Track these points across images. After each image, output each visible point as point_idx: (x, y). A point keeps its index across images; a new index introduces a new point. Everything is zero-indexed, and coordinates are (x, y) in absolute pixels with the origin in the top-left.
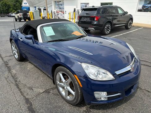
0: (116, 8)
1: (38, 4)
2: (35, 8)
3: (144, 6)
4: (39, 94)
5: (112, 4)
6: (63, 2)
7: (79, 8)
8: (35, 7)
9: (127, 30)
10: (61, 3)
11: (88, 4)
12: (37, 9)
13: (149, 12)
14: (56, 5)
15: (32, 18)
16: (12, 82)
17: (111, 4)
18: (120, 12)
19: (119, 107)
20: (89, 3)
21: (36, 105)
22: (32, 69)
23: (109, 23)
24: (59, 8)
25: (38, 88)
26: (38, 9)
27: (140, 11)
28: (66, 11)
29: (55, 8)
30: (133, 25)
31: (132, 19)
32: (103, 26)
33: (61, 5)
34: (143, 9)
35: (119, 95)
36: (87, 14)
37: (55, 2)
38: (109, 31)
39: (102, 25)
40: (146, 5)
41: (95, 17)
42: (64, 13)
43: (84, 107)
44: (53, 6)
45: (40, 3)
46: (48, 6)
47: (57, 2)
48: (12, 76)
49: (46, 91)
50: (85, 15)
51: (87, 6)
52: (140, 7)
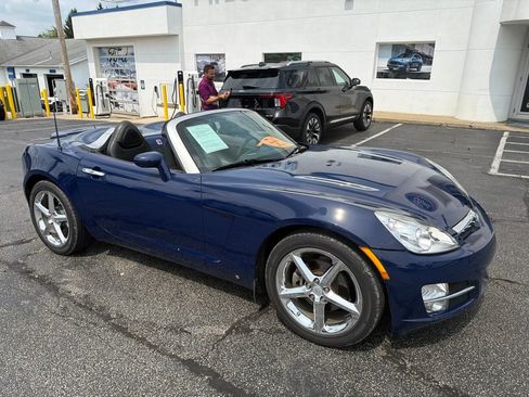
0: (327, 68)
1: (21, 60)
2: (7, 74)
3: (392, 63)
4: (219, 340)
5: (300, 58)
6: (130, 51)
7: (191, 70)
8: (11, 69)
9: (360, 134)
10: (122, 53)
11: (221, 56)
12: (18, 76)
13: (408, 80)
14: (101, 60)
15: (9, 110)
16: (95, 324)
17: (297, 56)
18: (340, 80)
19: (464, 329)
20: (224, 55)
21: (231, 371)
22: (137, 272)
23: (313, 114)
24: (117, 71)
25: (202, 324)
26: (25, 75)
27: (381, 75)
28: (142, 82)
29: (101, 71)
30: (374, 116)
31: (370, 100)
32: (301, 123)
33: (125, 60)
34: (391, 69)
35: (469, 292)
36: (245, 88)
37: (97, 51)
38: (316, 137)
39: (298, 120)
40: (399, 60)
41: (274, 97)
42: (135, 89)
43: (379, 348)
44: (92, 66)
45: (31, 56)
46: (71, 62)
47: (106, 51)
48: (80, 305)
49: (233, 327)
50: (241, 91)
51: (219, 63)
52: (384, 65)
